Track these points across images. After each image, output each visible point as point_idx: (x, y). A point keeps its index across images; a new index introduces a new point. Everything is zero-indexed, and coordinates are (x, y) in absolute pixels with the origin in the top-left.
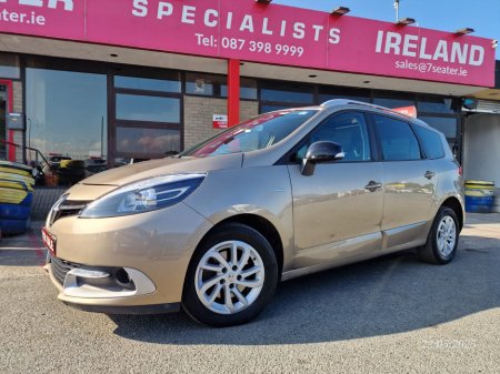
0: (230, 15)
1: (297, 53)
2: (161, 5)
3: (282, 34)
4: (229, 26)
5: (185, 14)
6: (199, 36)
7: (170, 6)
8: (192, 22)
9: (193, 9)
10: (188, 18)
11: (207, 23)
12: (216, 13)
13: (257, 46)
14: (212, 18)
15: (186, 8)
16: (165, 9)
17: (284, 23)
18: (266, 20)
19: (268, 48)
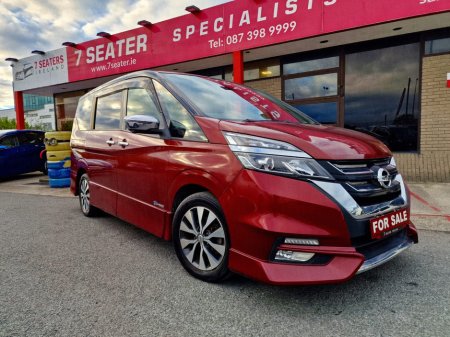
0: (232, 16)
1: (290, 28)
2: (188, 28)
3: (275, 15)
4: (231, 26)
5: (202, 28)
6: (211, 41)
7: (193, 27)
8: (206, 33)
9: (207, 23)
10: (204, 31)
11: (216, 30)
12: (221, 20)
13: (254, 34)
14: (219, 24)
15: (202, 24)
16: (190, 30)
17: (276, 5)
18: (260, 9)
19: (262, 33)
